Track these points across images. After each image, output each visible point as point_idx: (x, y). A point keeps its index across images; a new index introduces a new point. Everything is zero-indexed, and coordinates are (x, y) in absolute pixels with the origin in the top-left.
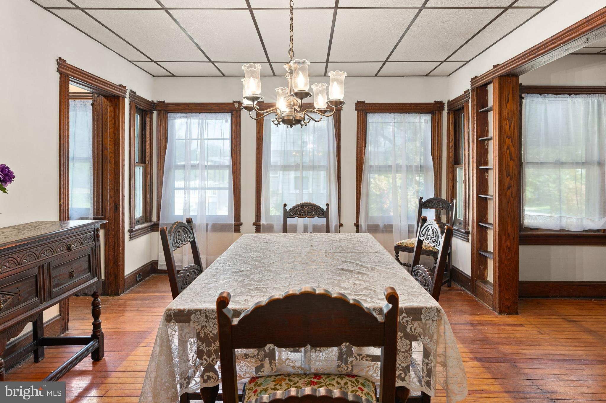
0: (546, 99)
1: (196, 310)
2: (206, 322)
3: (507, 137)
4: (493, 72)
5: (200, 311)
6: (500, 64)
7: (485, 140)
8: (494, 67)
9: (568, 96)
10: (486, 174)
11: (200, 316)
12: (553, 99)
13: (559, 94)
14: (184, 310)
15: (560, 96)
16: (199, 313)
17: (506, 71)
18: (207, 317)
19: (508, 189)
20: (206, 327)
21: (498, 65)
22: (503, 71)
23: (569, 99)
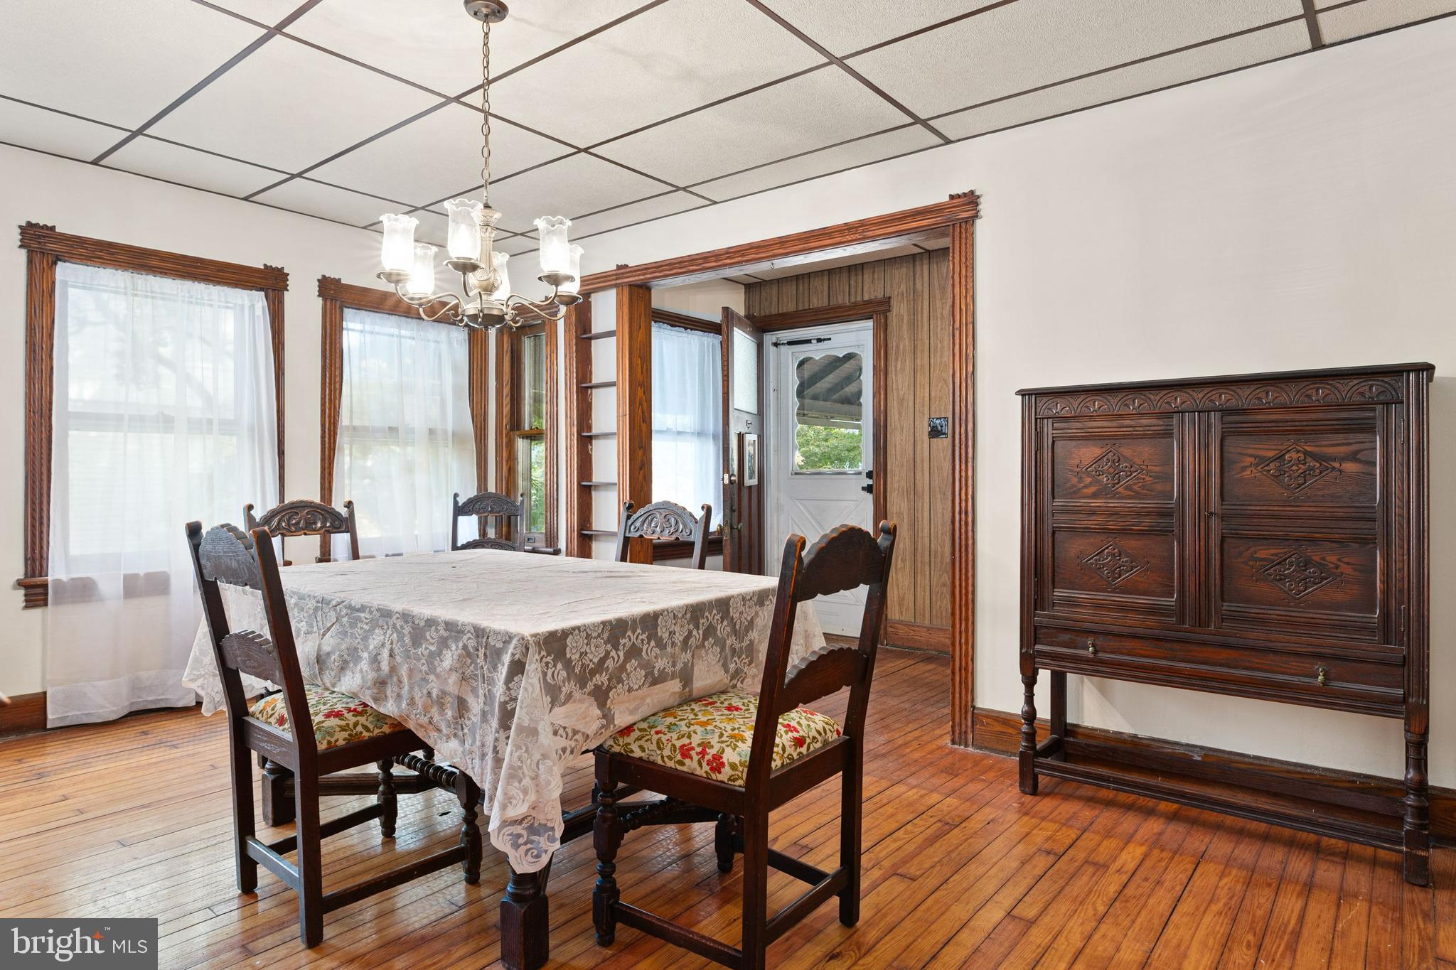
0: (662, 330)
1: (574, 629)
2: (587, 644)
3: (639, 385)
4: (616, 275)
5: (578, 628)
6: (630, 265)
7: (588, 387)
8: (619, 267)
9: (682, 329)
10: (590, 447)
11: (578, 637)
12: (667, 332)
13: (675, 326)
14: (556, 631)
15: (677, 328)
16: (577, 631)
17: (642, 280)
18: (588, 636)
19: (641, 469)
20: (587, 653)
21: (626, 266)
22: (637, 278)
23: (684, 335)
